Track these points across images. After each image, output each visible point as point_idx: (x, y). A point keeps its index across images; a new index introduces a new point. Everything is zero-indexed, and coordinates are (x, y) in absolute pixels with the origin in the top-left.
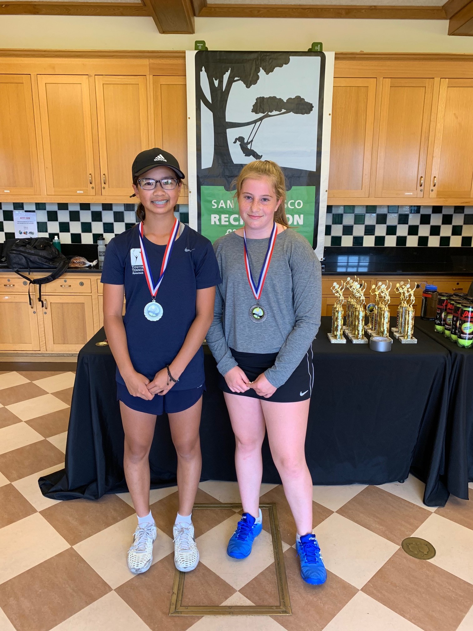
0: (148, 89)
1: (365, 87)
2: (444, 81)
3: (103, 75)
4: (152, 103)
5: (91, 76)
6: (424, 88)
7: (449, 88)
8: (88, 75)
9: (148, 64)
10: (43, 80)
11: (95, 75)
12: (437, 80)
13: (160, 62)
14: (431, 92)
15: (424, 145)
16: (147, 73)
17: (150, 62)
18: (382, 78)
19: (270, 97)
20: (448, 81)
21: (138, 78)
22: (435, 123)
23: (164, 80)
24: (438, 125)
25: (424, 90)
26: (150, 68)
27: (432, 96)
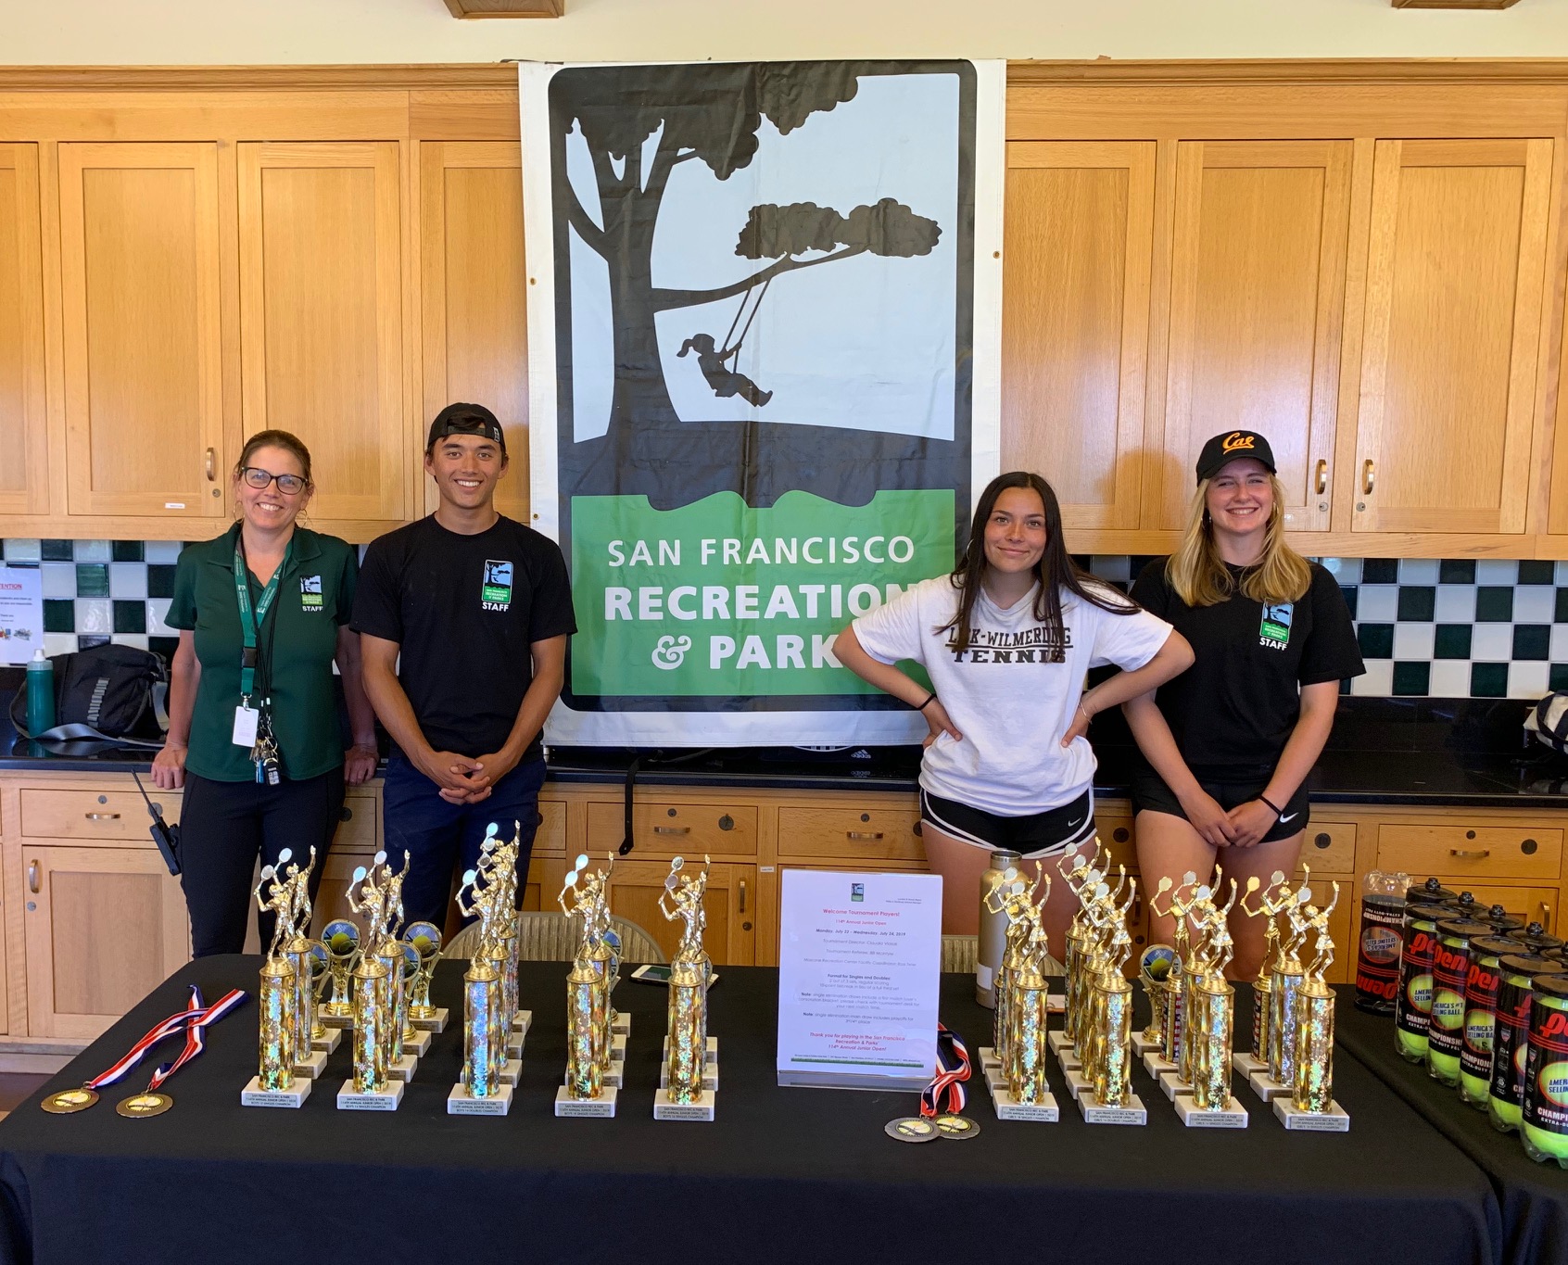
0: (405, 183)
1: (1118, 171)
2: (1387, 148)
3: (261, 142)
4: (416, 226)
5: (224, 145)
6: (1322, 170)
7: (1406, 169)
8: (215, 142)
9: (407, 104)
10: (73, 159)
11: (238, 142)
12: (1363, 145)
13: (444, 99)
14: (1344, 185)
15: (1329, 356)
16: (402, 134)
17: (412, 101)
18: (1175, 142)
19: (795, 205)
20: (1404, 149)
21: (372, 148)
22: (1364, 284)
23: (454, 155)
24: (1374, 289)
25: (1321, 176)
26: (410, 118)
27: (1347, 196)
